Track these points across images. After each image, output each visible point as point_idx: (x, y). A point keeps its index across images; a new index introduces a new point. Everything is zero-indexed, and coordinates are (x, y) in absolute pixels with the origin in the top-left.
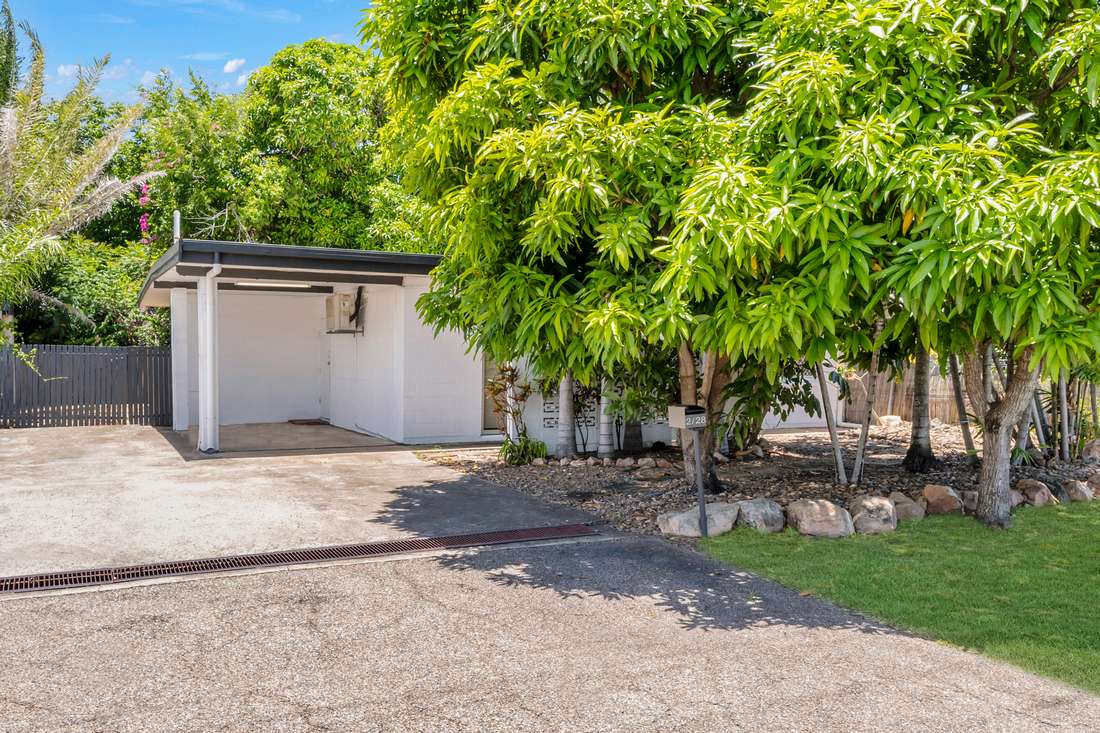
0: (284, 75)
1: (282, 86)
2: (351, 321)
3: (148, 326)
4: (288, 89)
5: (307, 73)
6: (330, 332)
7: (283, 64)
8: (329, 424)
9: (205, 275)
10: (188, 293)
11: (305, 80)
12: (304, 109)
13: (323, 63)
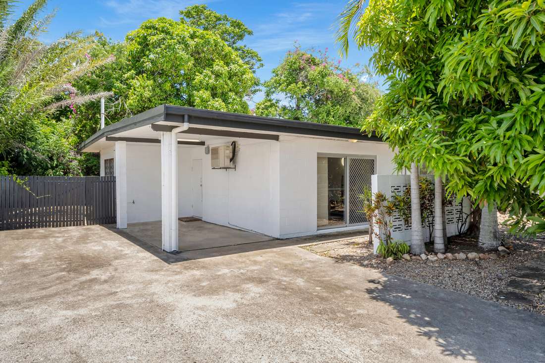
0: (149, 33)
1: (149, 38)
2: (230, 162)
3: (75, 163)
4: (153, 39)
5: (163, 32)
6: (214, 168)
7: (147, 28)
8: (201, 220)
9: (171, 131)
10: (127, 145)
11: (162, 35)
12: (162, 50)
13: (170, 27)
